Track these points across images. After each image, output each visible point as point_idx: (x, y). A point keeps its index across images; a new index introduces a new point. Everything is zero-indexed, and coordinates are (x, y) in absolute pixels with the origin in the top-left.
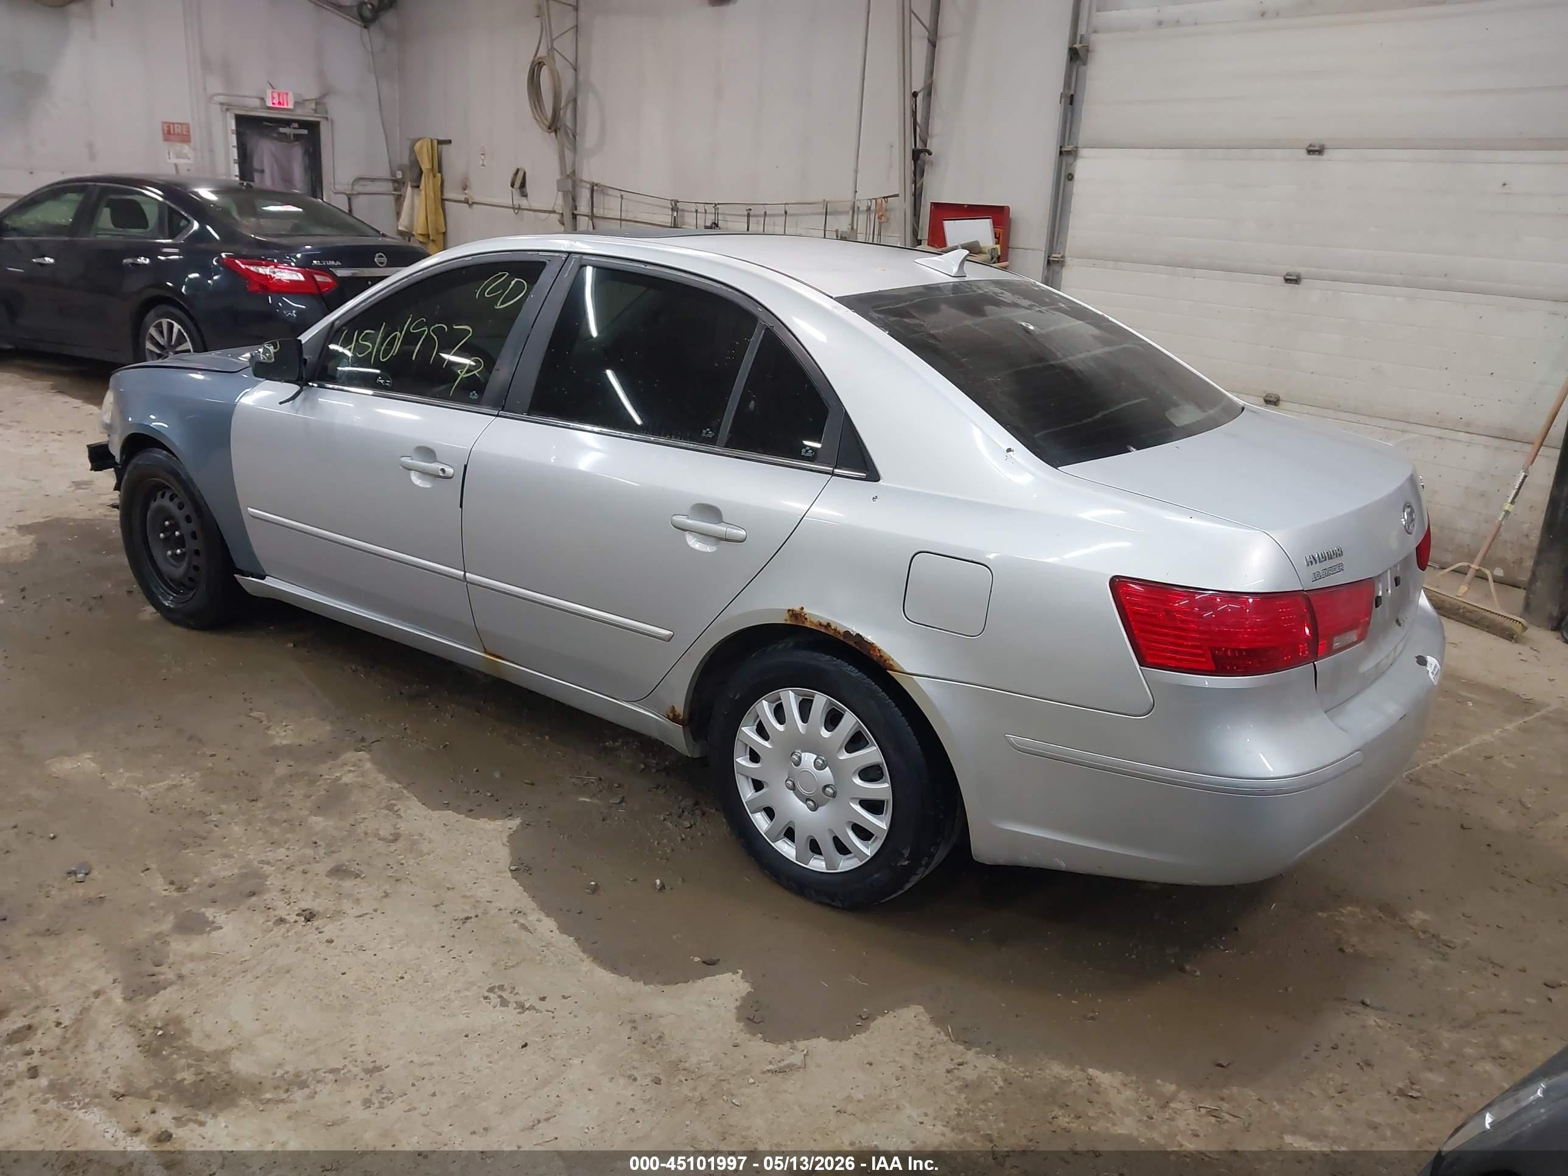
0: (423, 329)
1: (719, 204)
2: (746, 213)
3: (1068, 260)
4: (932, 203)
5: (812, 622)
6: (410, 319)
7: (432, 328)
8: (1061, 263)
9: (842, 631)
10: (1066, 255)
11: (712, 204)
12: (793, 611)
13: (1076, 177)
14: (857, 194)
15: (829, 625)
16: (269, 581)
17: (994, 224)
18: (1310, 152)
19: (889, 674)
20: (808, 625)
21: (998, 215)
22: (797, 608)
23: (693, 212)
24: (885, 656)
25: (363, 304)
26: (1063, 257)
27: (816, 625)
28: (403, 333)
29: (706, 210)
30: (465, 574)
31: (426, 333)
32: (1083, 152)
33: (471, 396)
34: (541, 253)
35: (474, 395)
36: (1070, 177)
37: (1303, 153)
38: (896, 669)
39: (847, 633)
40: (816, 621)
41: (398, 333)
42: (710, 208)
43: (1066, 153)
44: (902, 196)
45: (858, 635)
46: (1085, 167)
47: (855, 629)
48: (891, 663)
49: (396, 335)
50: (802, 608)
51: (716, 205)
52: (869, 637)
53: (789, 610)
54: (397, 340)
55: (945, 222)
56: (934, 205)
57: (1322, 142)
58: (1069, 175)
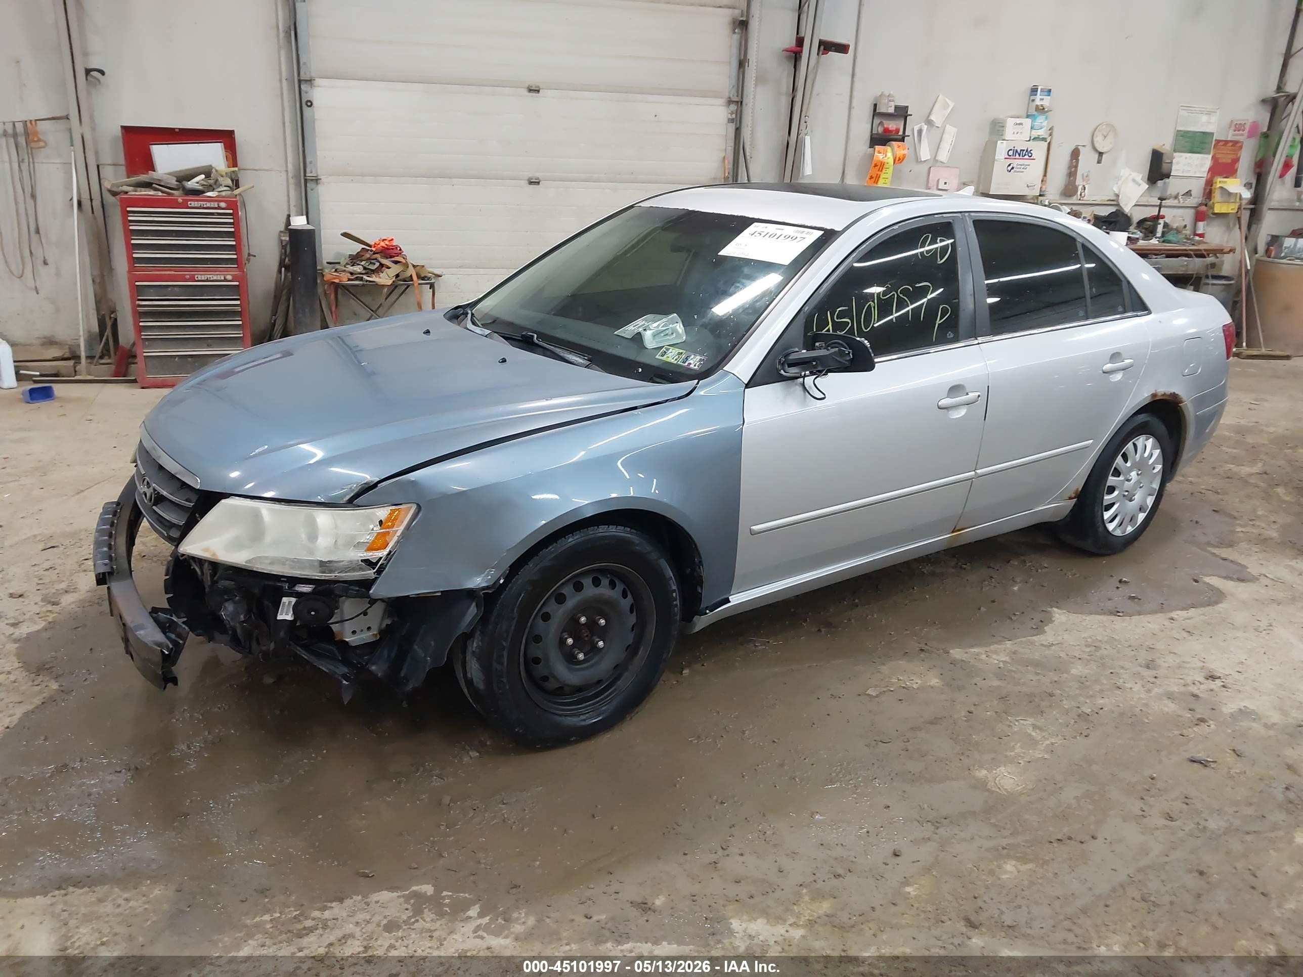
0: (892, 294)
3: (323, 178)
4: (121, 127)
5: (1159, 396)
7: (899, 291)
8: (315, 180)
10: (319, 173)
12: (1153, 394)
13: (314, 104)
15: (1165, 394)
17: (222, 148)
18: (530, 91)
19: (1179, 406)
20: (1158, 398)
21: (226, 138)
24: (1181, 398)
26: (317, 176)
28: (876, 302)
31: (896, 296)
32: (318, 82)
33: (948, 337)
35: (950, 335)
36: (309, 104)
37: (524, 91)
38: (1183, 401)
39: (1171, 394)
41: (872, 304)
43: (300, 82)
44: (75, 119)
45: (1174, 393)
46: (324, 94)
49: (870, 305)
54: (873, 309)
55: (154, 146)
56: (127, 130)
57: (537, 84)
58: (307, 101)
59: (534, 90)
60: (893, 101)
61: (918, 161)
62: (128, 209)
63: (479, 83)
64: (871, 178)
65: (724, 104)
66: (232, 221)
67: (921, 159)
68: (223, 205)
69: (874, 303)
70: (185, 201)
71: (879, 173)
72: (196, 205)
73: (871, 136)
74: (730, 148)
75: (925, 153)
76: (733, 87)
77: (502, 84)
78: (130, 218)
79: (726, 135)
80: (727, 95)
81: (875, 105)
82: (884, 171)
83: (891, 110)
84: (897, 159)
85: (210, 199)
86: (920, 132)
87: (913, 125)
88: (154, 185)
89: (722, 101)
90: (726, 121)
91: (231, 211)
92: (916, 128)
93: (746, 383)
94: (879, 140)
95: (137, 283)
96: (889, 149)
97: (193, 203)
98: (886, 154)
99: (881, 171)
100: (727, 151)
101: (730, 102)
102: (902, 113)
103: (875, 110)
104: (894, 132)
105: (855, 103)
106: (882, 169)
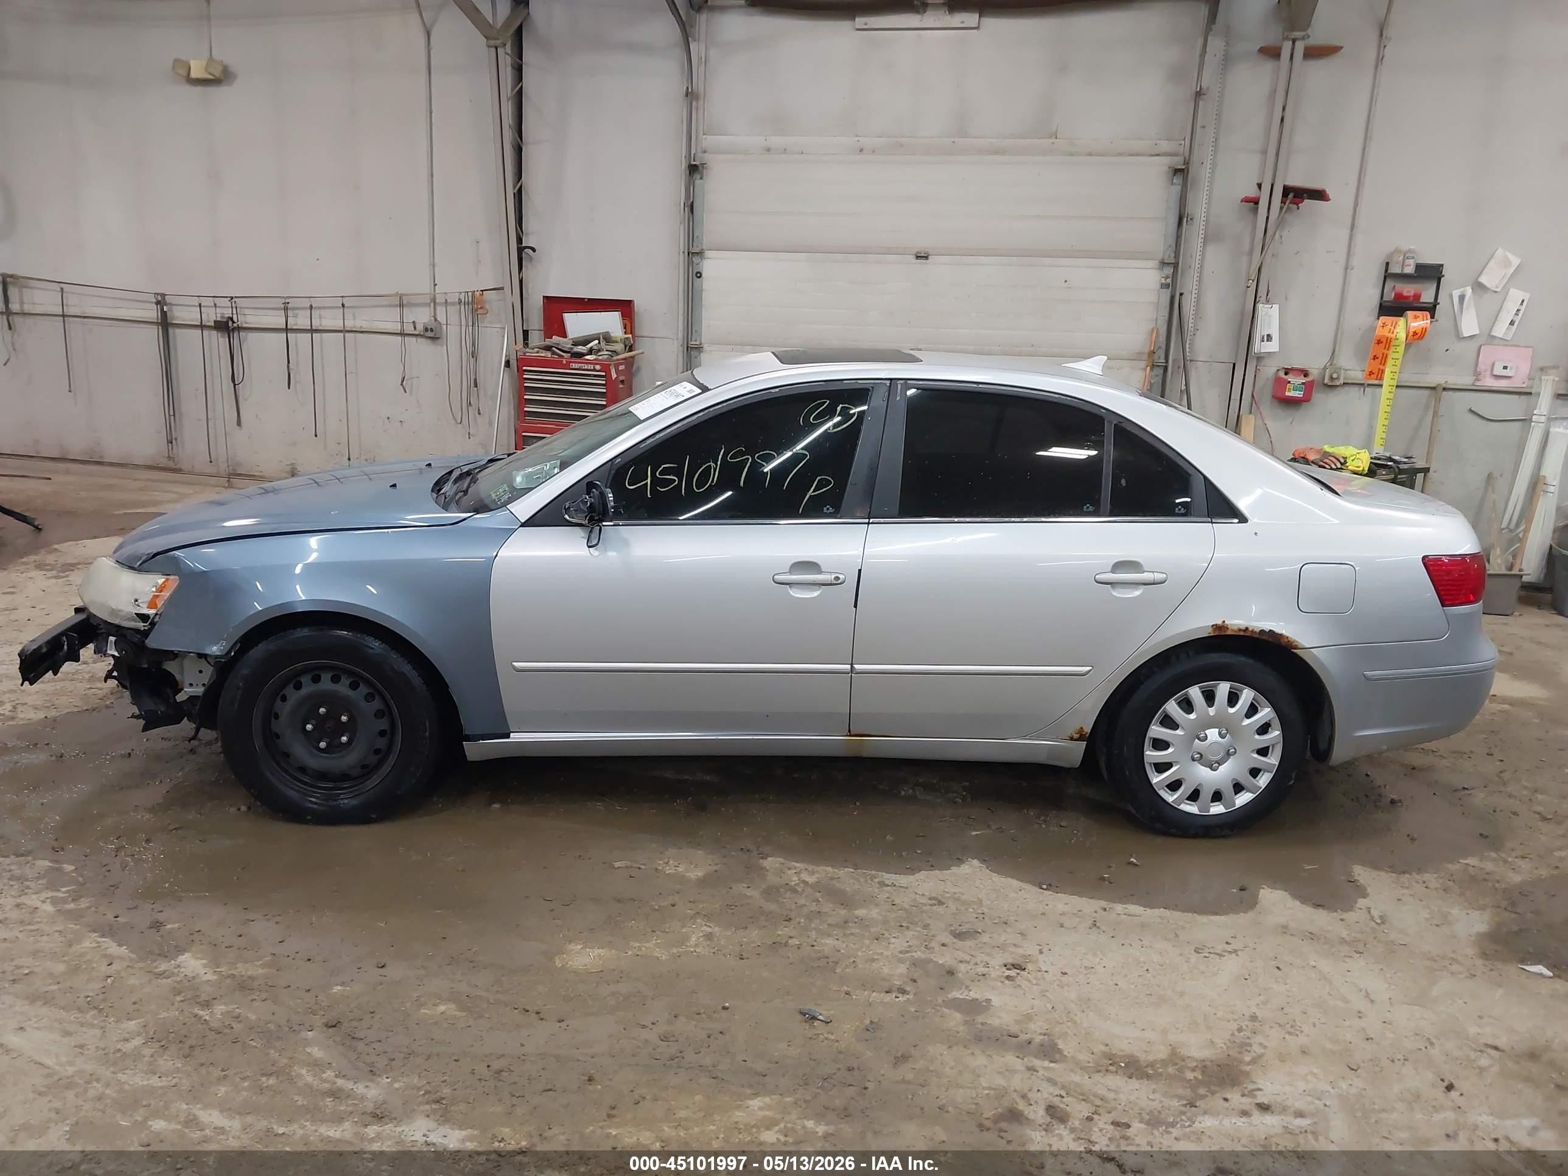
0: (745, 457)
1: (236, 297)
2: (283, 306)
3: (705, 346)
4: (544, 297)
5: (1232, 630)
6: (723, 450)
7: (756, 455)
8: (699, 349)
9: (1258, 630)
10: (703, 341)
11: (227, 297)
12: (1216, 625)
13: (703, 275)
14: (437, 287)
15: (1247, 629)
16: (515, 737)
17: (622, 316)
18: (918, 257)
19: (1293, 653)
20: (1229, 633)
21: (625, 308)
22: (1219, 622)
23: (195, 306)
24: (1291, 640)
25: (651, 440)
26: (701, 344)
27: (1236, 631)
28: (719, 463)
29: (215, 305)
30: (852, 667)
31: (750, 460)
32: (708, 254)
33: (825, 512)
34: (859, 382)
35: (828, 509)
36: (699, 275)
37: (912, 258)
38: (1300, 647)
39: (1262, 632)
40: (1236, 628)
41: (713, 464)
42: (226, 302)
43: (693, 254)
44: (508, 290)
45: (1270, 630)
46: (712, 266)
47: (1267, 626)
48: (1296, 643)
49: (710, 465)
50: (1224, 622)
51: (232, 298)
52: (1278, 630)
53: (1213, 625)
54: (712, 470)
55: (565, 314)
56: (547, 299)
57: (926, 250)
58: (698, 273)
59: (922, 257)
60: (1413, 258)
61: (1459, 337)
62: (524, 368)
63: (864, 251)
64: (1375, 358)
65: (1157, 267)
66: (604, 382)
67: (1462, 334)
68: (598, 367)
69: (717, 465)
70: (568, 363)
71: (1386, 351)
72: (576, 367)
73: (1381, 305)
74: (1162, 318)
75: (1469, 325)
76: (1170, 246)
77: (889, 251)
78: (525, 376)
79: (1158, 303)
80: (1160, 257)
81: (1387, 264)
82: (1392, 349)
83: (1410, 269)
84: (1411, 334)
85: (589, 362)
86: (1462, 298)
87: (1453, 289)
88: (553, 348)
89: (1154, 264)
90: (1158, 286)
91: (604, 374)
92: (1456, 294)
93: (523, 521)
94: (1392, 308)
95: (524, 434)
96: (1401, 321)
97: (574, 365)
98: (1400, 328)
99: (1388, 349)
100: (1159, 321)
101: (1163, 264)
102: (1431, 273)
103: (1386, 271)
104: (1411, 299)
105: (1355, 262)
106: (1389, 346)
